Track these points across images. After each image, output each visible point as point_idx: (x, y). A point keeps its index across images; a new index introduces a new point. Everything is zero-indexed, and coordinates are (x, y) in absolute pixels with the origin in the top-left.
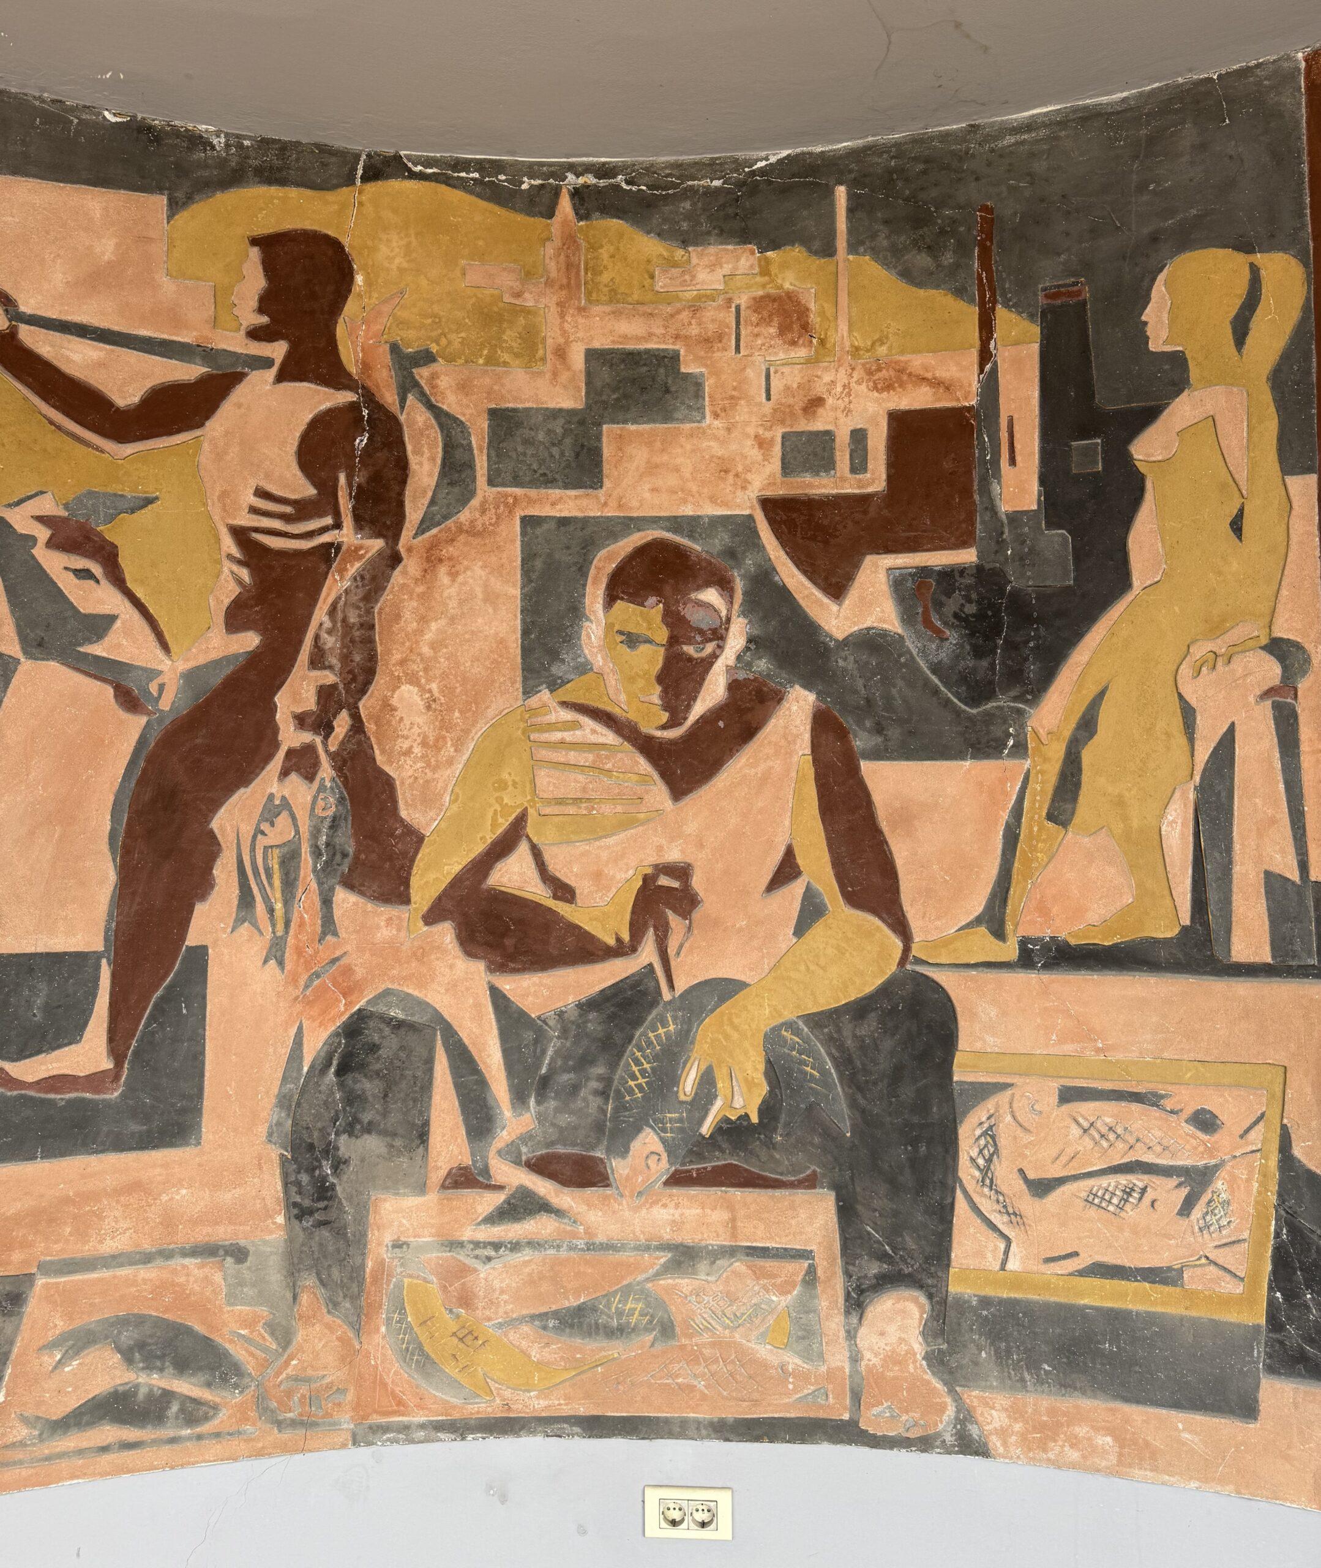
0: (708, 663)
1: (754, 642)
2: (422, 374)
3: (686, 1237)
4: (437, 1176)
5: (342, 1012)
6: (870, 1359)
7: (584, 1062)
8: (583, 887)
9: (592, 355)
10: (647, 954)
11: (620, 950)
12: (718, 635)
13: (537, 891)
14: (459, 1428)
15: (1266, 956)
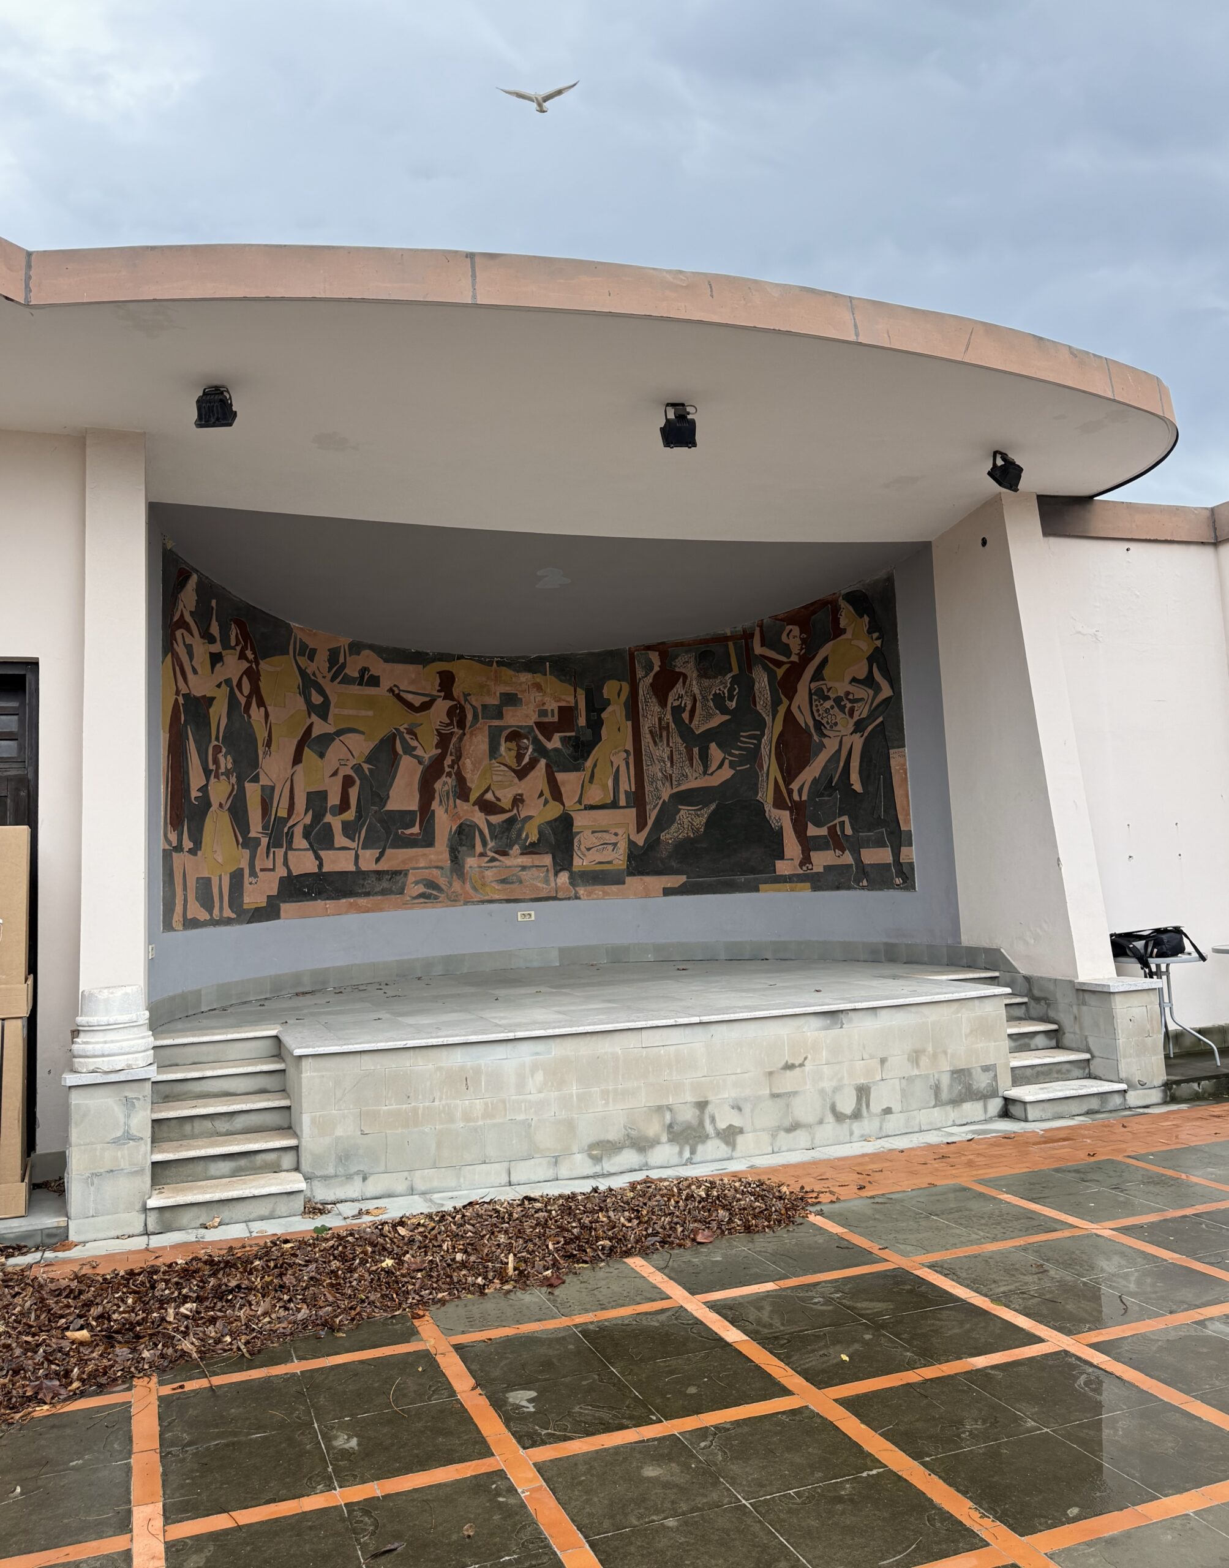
0: (525, 754)
1: (534, 750)
2: (468, 698)
3: (524, 864)
4: (477, 854)
5: (459, 822)
6: (559, 884)
7: (503, 833)
8: (502, 799)
9: (501, 694)
10: (515, 811)
11: (510, 811)
12: (527, 748)
13: (493, 799)
14: (483, 902)
15: (625, 805)
